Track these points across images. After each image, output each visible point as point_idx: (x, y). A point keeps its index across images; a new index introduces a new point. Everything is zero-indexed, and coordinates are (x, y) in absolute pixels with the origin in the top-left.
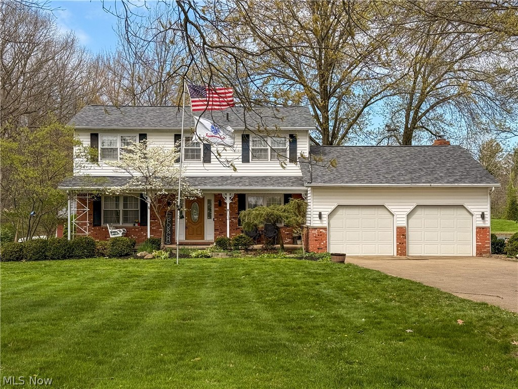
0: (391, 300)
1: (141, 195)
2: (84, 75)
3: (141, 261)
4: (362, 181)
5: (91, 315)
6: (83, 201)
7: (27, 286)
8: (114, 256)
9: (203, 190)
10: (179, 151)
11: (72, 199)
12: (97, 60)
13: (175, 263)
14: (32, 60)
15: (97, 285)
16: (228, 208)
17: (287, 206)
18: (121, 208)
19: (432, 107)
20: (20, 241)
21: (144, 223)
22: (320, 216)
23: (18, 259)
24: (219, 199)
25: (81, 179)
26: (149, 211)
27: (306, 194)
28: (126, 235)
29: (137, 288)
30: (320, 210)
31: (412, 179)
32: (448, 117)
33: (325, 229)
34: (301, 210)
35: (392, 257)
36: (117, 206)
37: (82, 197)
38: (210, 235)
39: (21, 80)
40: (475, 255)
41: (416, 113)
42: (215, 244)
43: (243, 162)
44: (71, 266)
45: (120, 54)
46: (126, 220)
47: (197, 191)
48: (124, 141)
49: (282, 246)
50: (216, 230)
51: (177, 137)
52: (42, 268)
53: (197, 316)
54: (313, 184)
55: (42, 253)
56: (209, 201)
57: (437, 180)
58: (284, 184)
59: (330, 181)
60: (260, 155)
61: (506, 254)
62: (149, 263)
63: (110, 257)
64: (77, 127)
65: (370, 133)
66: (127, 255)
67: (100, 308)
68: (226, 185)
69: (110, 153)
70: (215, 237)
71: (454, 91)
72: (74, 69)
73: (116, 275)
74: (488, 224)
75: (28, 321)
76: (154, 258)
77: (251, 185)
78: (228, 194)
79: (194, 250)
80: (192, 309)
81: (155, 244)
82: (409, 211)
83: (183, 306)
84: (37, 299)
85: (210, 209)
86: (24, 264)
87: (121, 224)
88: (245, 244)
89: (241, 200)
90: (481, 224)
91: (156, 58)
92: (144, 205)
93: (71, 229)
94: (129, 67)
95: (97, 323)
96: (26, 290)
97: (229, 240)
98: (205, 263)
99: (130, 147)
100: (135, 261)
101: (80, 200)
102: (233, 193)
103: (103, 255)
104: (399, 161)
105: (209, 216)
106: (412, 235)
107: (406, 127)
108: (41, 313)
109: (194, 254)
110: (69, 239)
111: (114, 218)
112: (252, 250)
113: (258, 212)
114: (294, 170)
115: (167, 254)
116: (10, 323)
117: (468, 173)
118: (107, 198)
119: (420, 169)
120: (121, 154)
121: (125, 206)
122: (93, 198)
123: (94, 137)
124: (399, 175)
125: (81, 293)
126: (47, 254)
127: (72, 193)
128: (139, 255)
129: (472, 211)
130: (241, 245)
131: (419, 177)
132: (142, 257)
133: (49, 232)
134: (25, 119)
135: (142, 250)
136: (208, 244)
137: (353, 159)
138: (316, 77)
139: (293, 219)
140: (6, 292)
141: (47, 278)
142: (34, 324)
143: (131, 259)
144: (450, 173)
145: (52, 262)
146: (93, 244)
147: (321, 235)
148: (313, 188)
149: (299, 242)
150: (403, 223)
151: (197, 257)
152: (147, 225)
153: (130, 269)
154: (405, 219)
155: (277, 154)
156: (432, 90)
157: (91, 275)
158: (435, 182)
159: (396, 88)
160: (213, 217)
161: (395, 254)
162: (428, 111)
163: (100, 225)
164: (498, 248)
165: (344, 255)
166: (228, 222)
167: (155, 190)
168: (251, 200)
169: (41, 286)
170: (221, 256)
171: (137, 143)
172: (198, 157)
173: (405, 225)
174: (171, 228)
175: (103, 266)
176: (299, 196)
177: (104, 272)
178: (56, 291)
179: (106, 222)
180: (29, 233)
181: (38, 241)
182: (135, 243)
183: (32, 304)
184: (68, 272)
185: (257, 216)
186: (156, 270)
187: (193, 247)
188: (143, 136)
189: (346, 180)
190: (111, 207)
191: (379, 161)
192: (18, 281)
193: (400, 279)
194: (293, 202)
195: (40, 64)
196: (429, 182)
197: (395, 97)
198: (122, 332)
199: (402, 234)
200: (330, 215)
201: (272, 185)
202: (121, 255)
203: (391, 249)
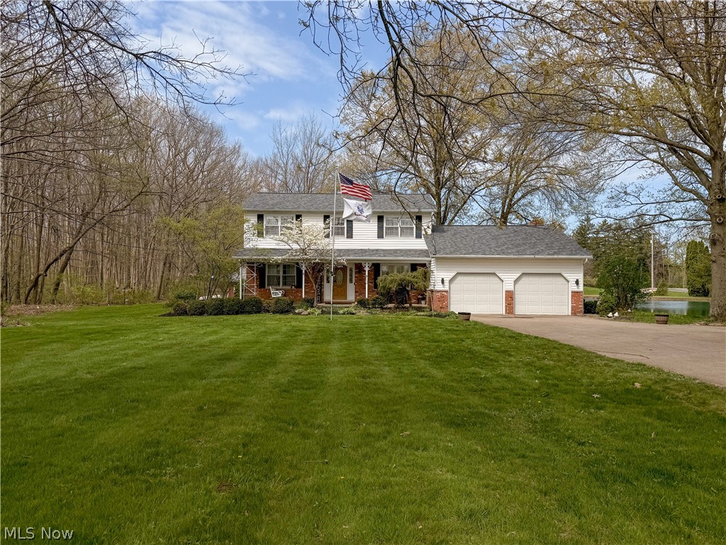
0: (544, 358)
1: (297, 264)
2: (248, 173)
3: (300, 317)
4: (478, 253)
5: (275, 371)
6: (252, 268)
7: (211, 338)
8: (278, 312)
9: (348, 260)
10: (329, 228)
11: (243, 266)
12: (258, 162)
13: (330, 319)
14: (209, 161)
15: (271, 338)
16: (367, 274)
17: (415, 273)
18: (281, 274)
19: (523, 197)
20: (201, 298)
21: (299, 286)
22: (443, 281)
23: (201, 314)
24: (359, 267)
25: (250, 250)
26: (303, 276)
27: (430, 264)
28: (284, 295)
29: (306, 341)
30: (443, 277)
31: (518, 252)
32: (537, 203)
33: (446, 292)
34: (426, 276)
35: (502, 315)
36: (278, 272)
37: (250, 265)
38: (351, 296)
39: (200, 176)
40: (570, 314)
41: (511, 200)
42: (356, 303)
43: (378, 237)
44: (245, 320)
45: (275, 156)
46: (285, 284)
47: (343, 260)
48: (284, 221)
49: (410, 305)
50: (356, 292)
51: (326, 217)
52: (221, 322)
53: (374, 374)
54: (437, 256)
55: (220, 309)
56: (351, 270)
57: (539, 253)
58: (412, 255)
59: (451, 253)
60: (392, 232)
61: (598, 313)
62: (306, 319)
63: (274, 313)
64: (247, 209)
65: (472, 217)
66: (287, 312)
67: (280, 363)
68: (366, 256)
69: (273, 230)
70: (356, 298)
71: (542, 183)
72: (240, 169)
73: (284, 329)
74: (581, 288)
75: (219, 377)
76: (309, 314)
77: (385, 256)
78: (367, 264)
79: (341, 308)
80: (365, 366)
81: (309, 303)
82: (516, 277)
83: (356, 362)
84: (223, 352)
85: (351, 275)
86: (205, 318)
87: (281, 287)
88: (381, 304)
89: (376, 268)
90: (575, 288)
91: (304, 158)
92: (299, 271)
93: (242, 289)
94: (283, 165)
95: (284, 380)
96: (211, 342)
97: (368, 300)
98: (353, 319)
99: (289, 225)
100: (295, 317)
101: (249, 266)
102: (371, 263)
103: (268, 311)
104: (505, 238)
105: (351, 281)
106: (517, 297)
107: (503, 212)
108: (230, 367)
109: (341, 312)
110: (241, 298)
111: (275, 282)
112: (386, 309)
113: (392, 278)
114: (421, 244)
115: (319, 311)
116: (202, 379)
117: (564, 248)
118: (270, 266)
119: (524, 244)
120: (281, 230)
121: (284, 272)
122: (260, 265)
123: (260, 217)
124: (507, 248)
125: (259, 346)
126: (224, 310)
127: (243, 261)
128: (297, 311)
129: (568, 278)
130: (378, 304)
131: (525, 250)
132: (299, 314)
133: (224, 293)
134: (204, 206)
135: (300, 308)
136: (350, 303)
137: (467, 236)
138: (431, 172)
139: (421, 284)
140: (195, 344)
141: (227, 332)
142: (225, 381)
143: (291, 315)
144: (549, 247)
145: (229, 317)
146: (261, 303)
147: (443, 296)
148: (437, 259)
149: (423, 302)
150: (511, 288)
151: (344, 314)
152: (302, 288)
153: (293, 324)
154: (513, 285)
155: (405, 232)
156: (524, 182)
157: (263, 329)
158: (538, 254)
159: (497, 179)
160: (354, 282)
161: (504, 313)
162: (520, 199)
163: (264, 287)
164: (589, 308)
165: (469, 314)
166: (367, 285)
167: (310, 260)
168: (384, 269)
169: (223, 338)
170: (363, 313)
171: (294, 221)
172: (343, 234)
173: (513, 289)
174: (321, 290)
175: (270, 321)
176: (424, 265)
177: (273, 326)
178: (237, 344)
179: (269, 285)
180: (210, 293)
181: (217, 299)
182: (293, 302)
183: (219, 357)
184: (243, 325)
185: (392, 281)
186: (316, 325)
187: (340, 305)
188: (298, 217)
189: (464, 252)
190: (273, 273)
191: (488, 237)
192: (204, 334)
193: (536, 338)
194: (420, 270)
195: (216, 163)
196: (533, 254)
197: (494, 188)
198: (312, 392)
199: (510, 296)
200: (451, 281)
201: (402, 256)
202: (282, 312)
203: (500, 309)
